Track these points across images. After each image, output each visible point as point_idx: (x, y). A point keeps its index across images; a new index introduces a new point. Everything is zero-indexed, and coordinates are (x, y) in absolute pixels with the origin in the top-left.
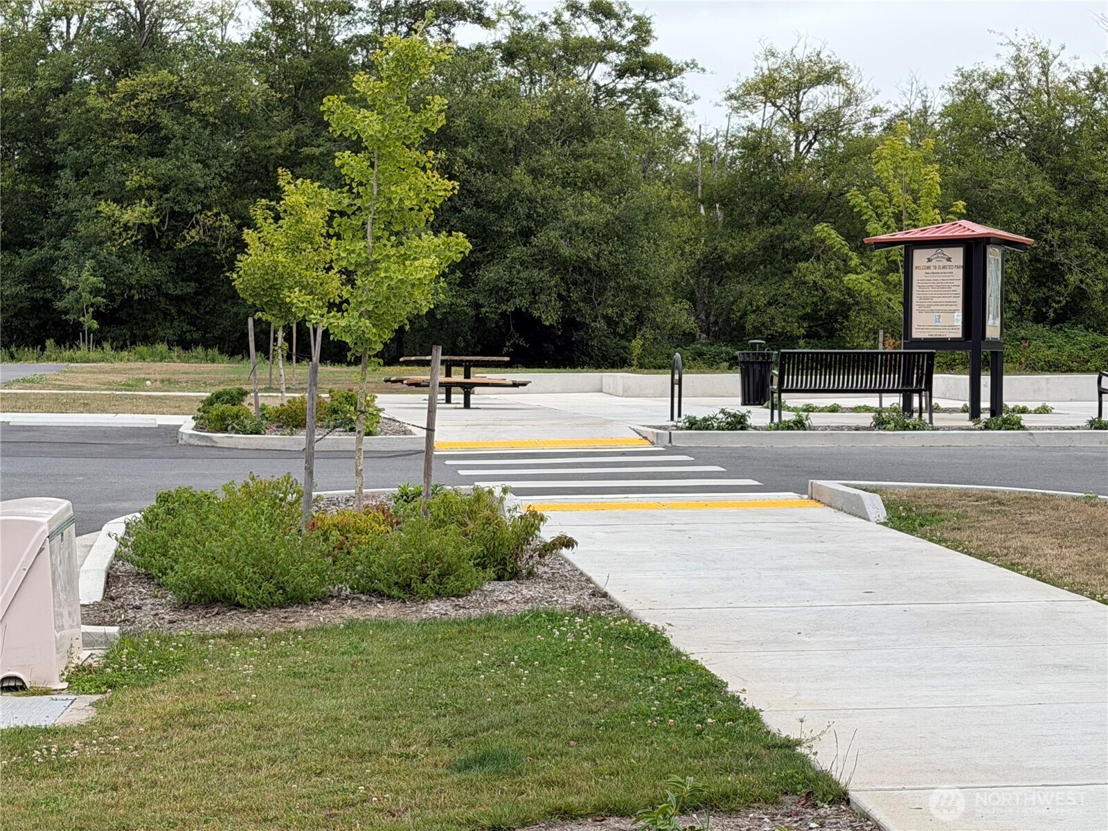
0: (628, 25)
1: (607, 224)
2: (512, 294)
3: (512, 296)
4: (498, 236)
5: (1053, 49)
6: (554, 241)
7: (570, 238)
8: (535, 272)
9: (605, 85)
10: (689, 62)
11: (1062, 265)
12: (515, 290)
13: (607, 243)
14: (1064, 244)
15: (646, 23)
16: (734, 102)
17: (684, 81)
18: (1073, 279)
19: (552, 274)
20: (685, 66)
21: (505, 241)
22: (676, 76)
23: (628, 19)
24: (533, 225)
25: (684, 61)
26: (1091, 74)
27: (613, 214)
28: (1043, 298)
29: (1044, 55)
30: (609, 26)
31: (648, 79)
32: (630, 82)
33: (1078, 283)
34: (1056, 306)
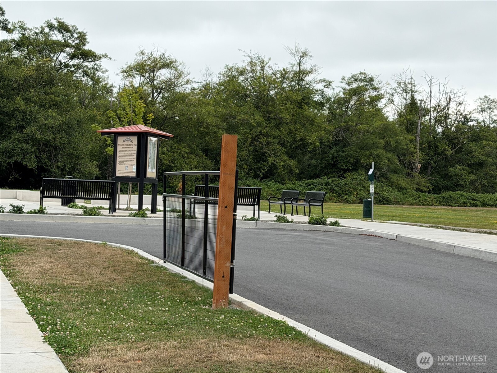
0: (76, 36)
1: (60, 125)
2: (13, 154)
3: (13, 156)
4: (8, 128)
5: (266, 60)
6: (34, 131)
7: (42, 131)
8: (25, 145)
9: (64, 63)
10: (104, 54)
11: (266, 153)
12: (15, 153)
13: (59, 134)
14: (268, 144)
15: (84, 35)
16: (125, 74)
17: (101, 63)
18: (271, 160)
19: (33, 146)
20: (102, 56)
21: (11, 130)
22: (98, 60)
23: (76, 33)
24: (24, 124)
25: (101, 54)
26: (281, 71)
27: (62, 121)
28: (258, 168)
29: (262, 62)
30: (67, 36)
31: (85, 61)
32: (76, 62)
33: (273, 161)
34: (263, 171)
